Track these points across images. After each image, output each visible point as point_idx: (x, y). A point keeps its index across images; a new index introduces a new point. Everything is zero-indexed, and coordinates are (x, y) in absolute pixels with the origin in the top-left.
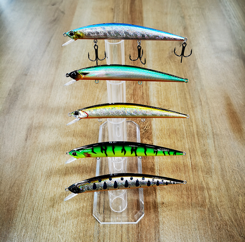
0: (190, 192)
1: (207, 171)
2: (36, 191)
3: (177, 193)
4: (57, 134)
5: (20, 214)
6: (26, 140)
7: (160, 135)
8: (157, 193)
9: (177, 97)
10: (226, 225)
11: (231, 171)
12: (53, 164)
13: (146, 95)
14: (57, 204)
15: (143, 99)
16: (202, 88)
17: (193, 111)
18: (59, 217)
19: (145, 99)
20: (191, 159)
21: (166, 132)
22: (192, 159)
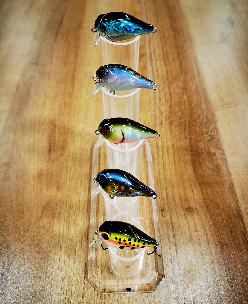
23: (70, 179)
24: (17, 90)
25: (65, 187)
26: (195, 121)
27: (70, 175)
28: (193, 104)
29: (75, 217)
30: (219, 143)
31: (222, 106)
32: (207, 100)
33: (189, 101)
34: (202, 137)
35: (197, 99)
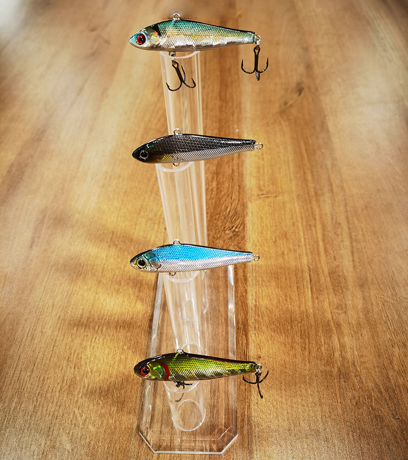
0: (307, 339)
1: (338, 302)
2: (42, 333)
3: (285, 340)
4: (83, 238)
5: (11, 372)
6: (31, 247)
7: (258, 241)
8: (250, 340)
9: (290, 177)
10: (370, 397)
11: (380, 304)
12: (75, 288)
13: (237, 174)
14: (75, 356)
15: (233, 181)
16: (333, 164)
17: (318, 201)
18: (78, 378)
19: (236, 181)
20: (310, 282)
21: (269, 236)
22: (313, 281)
23: (47, 280)
24: (8, 172)
25: (40, 288)
26: (220, 214)
27: (49, 276)
28: (223, 193)
29: (44, 324)
30: (242, 242)
31: (258, 195)
32: (241, 188)
33: (218, 188)
34: (223, 233)
35: (229, 186)
